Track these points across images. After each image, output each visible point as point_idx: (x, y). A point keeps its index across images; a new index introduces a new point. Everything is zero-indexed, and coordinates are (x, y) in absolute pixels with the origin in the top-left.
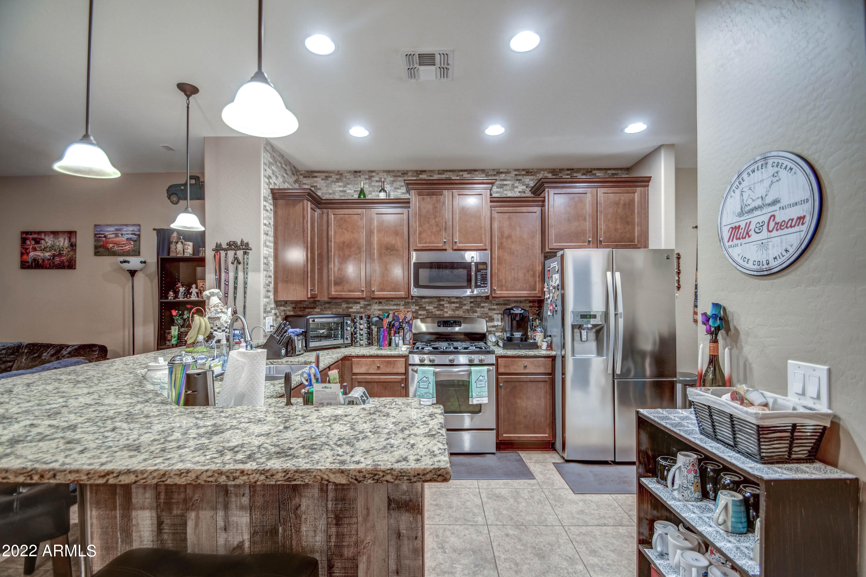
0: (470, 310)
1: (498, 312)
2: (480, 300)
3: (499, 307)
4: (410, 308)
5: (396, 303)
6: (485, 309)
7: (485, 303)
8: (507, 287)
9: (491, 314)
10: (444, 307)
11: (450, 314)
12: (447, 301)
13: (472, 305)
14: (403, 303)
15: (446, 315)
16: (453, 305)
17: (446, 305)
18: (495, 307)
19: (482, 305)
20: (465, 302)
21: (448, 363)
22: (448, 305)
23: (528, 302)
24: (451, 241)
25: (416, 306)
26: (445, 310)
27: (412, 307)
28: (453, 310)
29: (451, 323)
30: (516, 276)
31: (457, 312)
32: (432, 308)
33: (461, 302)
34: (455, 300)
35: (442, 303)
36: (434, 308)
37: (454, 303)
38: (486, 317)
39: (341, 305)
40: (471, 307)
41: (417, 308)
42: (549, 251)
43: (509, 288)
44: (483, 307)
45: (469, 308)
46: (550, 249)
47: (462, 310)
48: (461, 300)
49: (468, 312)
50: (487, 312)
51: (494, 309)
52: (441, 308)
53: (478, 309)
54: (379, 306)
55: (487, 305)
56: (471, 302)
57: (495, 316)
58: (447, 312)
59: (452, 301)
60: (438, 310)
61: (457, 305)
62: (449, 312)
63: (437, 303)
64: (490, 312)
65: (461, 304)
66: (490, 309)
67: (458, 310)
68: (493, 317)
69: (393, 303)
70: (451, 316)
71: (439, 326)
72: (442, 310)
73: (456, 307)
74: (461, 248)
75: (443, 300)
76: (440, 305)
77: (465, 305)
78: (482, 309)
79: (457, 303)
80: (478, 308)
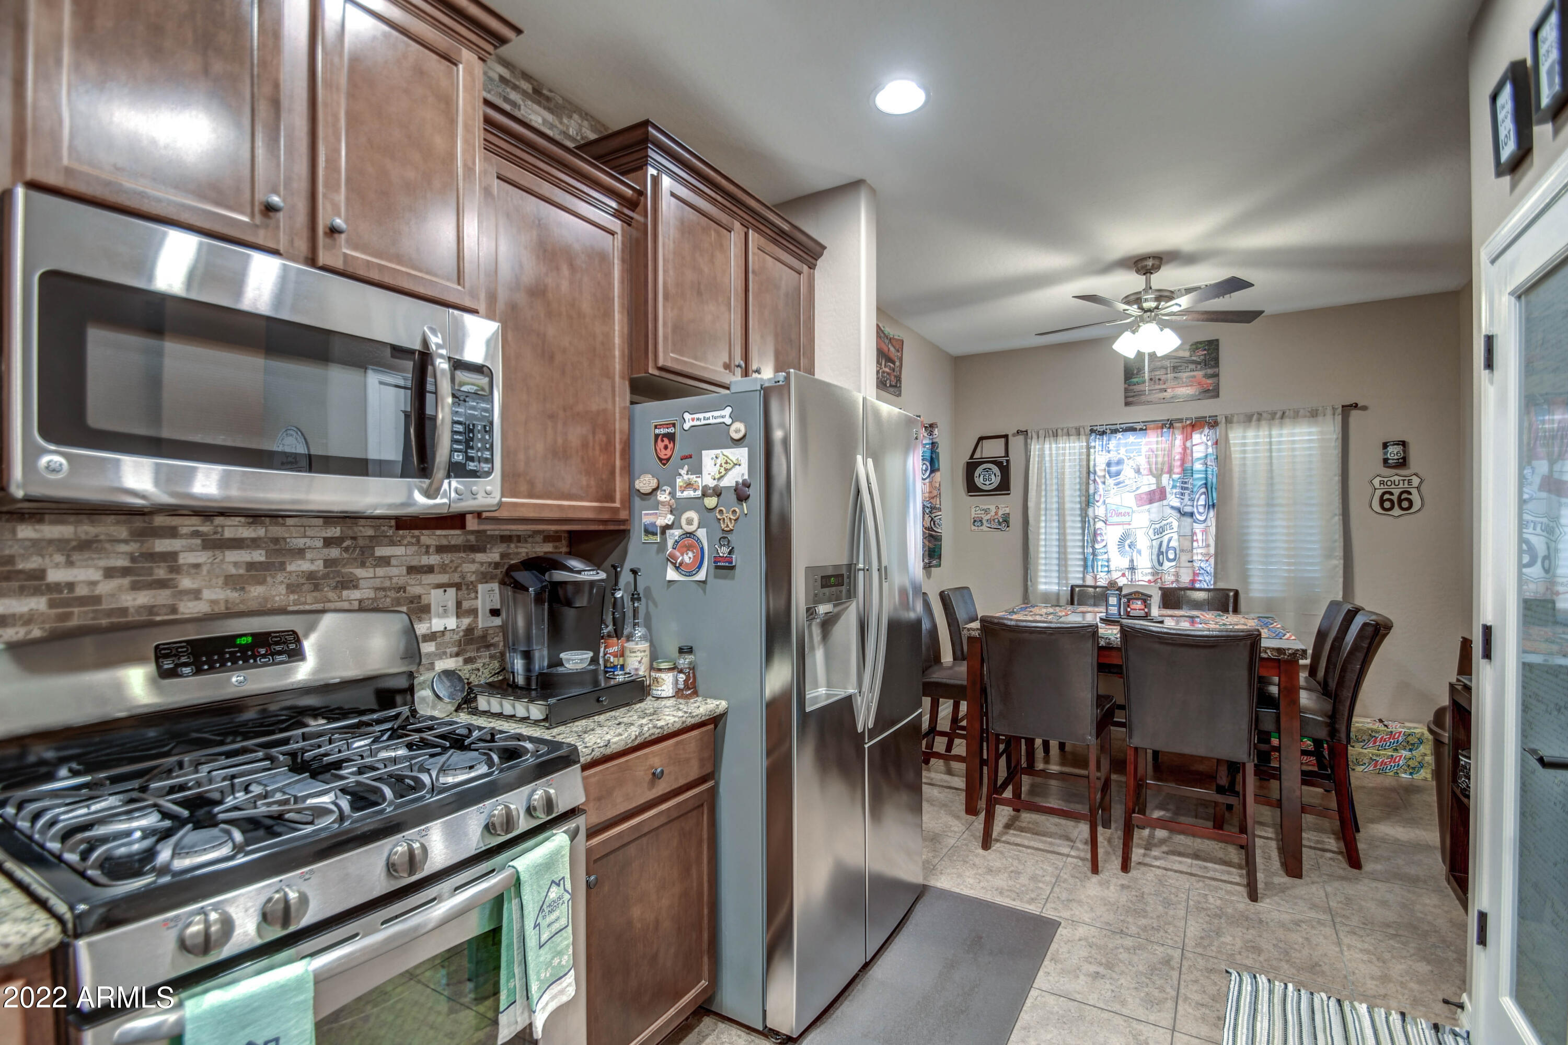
0: (326, 576)
1: (444, 578)
2: (370, 532)
3: (447, 558)
6: (393, 571)
7: (392, 543)
8: (531, 483)
9: (415, 590)
10: (175, 569)
11: (213, 602)
12: (196, 534)
13: (334, 553)
15: (189, 608)
16: (233, 556)
17: (186, 558)
18: (434, 559)
19: (381, 551)
20: (300, 543)
21: (380, 885)
22: (201, 557)
23: (539, 538)
24: (301, 218)
26: (186, 583)
28: (231, 581)
29: (244, 649)
30: (560, 441)
31: (256, 591)
32: (95, 575)
33: (276, 541)
34: (247, 533)
35: (162, 545)
36: (110, 573)
37: (237, 544)
38: (398, 602)
40: (328, 563)
42: (656, 373)
43: (539, 487)
44: (385, 561)
45: (319, 566)
46: (661, 369)
47: (280, 577)
48: (276, 531)
49: (316, 588)
50: (401, 581)
51: (430, 569)
52: (161, 573)
53: (360, 572)
55: (399, 551)
56: (329, 542)
57: (435, 597)
58: (196, 594)
59: (228, 534)
60: (135, 587)
61: (258, 556)
62: (207, 594)
63: (133, 547)
64: (412, 580)
65: (279, 552)
66: (412, 570)
67: (262, 582)
68: (424, 601)
70: (222, 608)
71: (164, 674)
72: (162, 584)
73: (251, 566)
74: (362, 272)
75: (173, 533)
76: (153, 557)
77: (300, 553)
78: (380, 572)
79: (254, 543)
80: (363, 565)
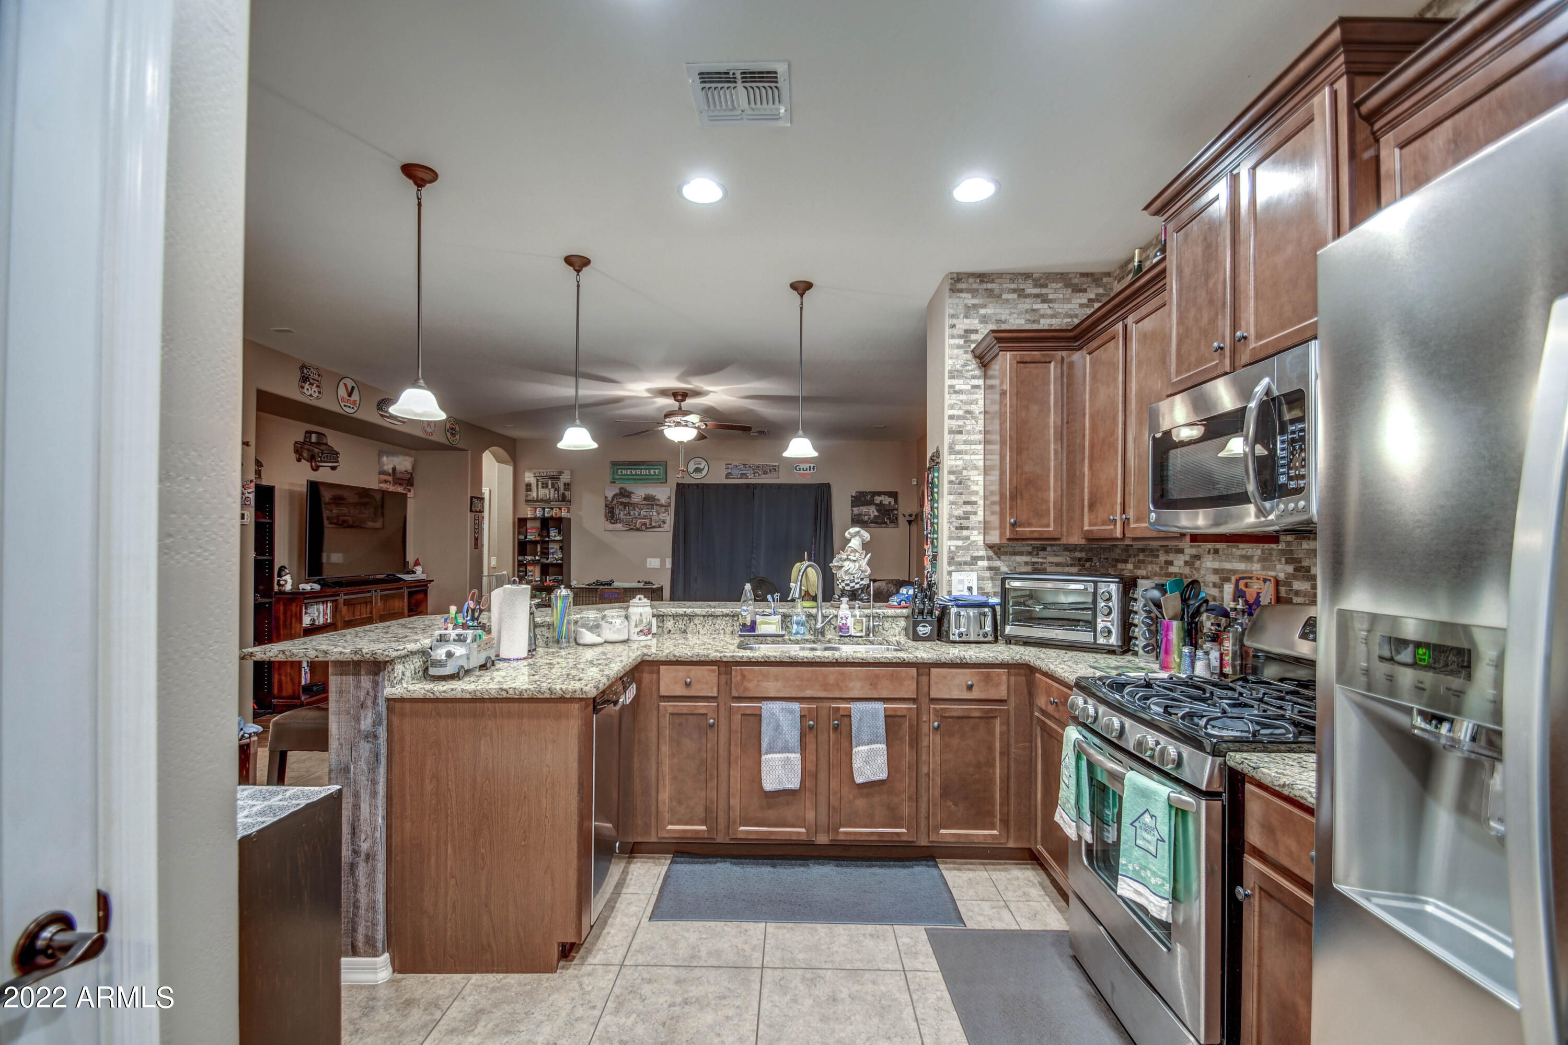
4: (1274, 568)
5: (1244, 552)
14: (1259, 552)
25: (1287, 562)
27: (1279, 567)
39: (1157, 556)
41: (1290, 569)
54: (1214, 559)
69: (1239, 552)
74: (1259, 355)
